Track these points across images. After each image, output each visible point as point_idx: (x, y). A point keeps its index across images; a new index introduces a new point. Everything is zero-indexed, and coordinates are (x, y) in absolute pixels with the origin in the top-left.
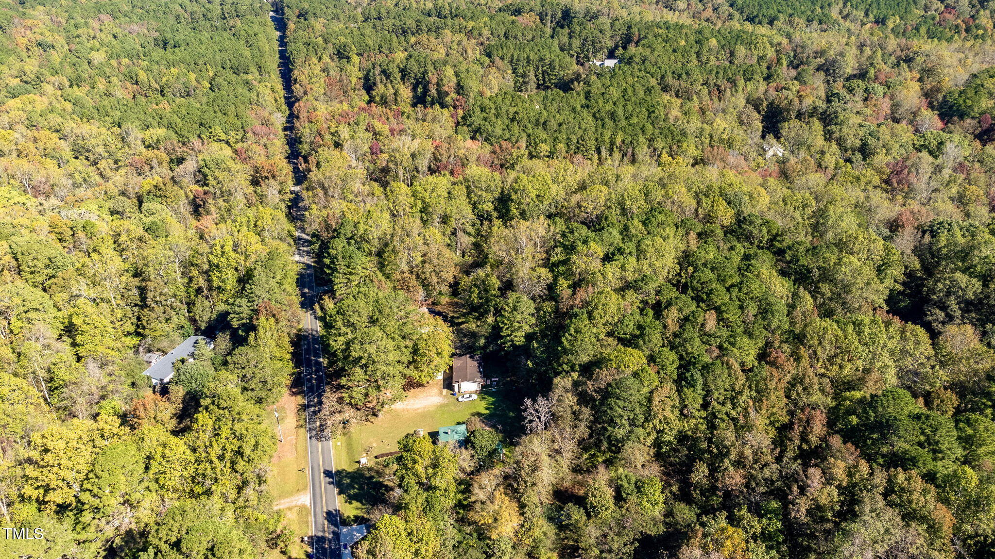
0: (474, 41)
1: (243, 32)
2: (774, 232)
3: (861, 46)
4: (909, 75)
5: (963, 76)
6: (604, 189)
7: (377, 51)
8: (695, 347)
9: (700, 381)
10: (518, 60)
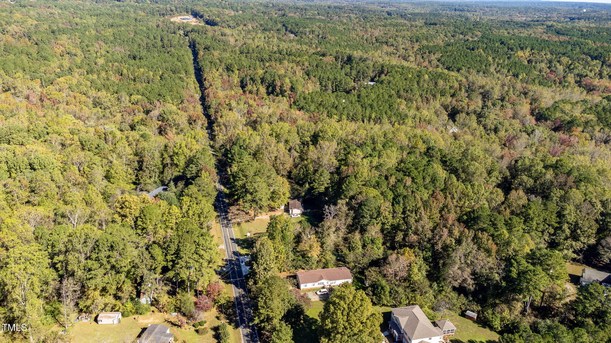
0: (300, 67)
1: (176, 54)
2: (443, 154)
3: (503, 85)
4: (525, 101)
5: (550, 103)
6: (365, 132)
7: (248, 69)
8: (401, 190)
9: (402, 202)
10: (323, 78)
